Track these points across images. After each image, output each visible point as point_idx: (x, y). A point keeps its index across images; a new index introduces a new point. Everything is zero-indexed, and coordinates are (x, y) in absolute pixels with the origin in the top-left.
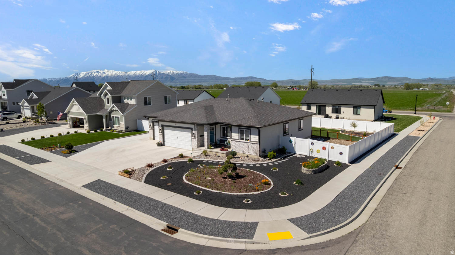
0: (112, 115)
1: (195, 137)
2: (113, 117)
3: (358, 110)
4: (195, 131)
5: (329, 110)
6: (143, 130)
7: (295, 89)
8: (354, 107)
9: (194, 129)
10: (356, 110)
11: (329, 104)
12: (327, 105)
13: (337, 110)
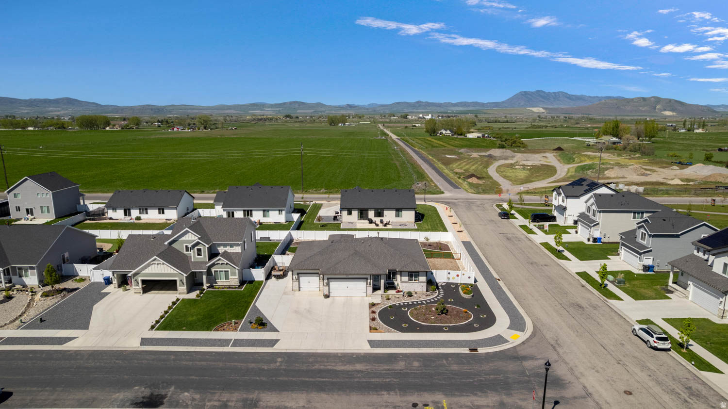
0: (213, 270)
1: (370, 285)
2: (215, 271)
3: (400, 213)
4: (370, 279)
5: (371, 214)
6: (253, 280)
7: (175, 129)
8: (396, 210)
9: (369, 278)
10: (397, 213)
11: (371, 209)
12: (369, 209)
13: (379, 214)
